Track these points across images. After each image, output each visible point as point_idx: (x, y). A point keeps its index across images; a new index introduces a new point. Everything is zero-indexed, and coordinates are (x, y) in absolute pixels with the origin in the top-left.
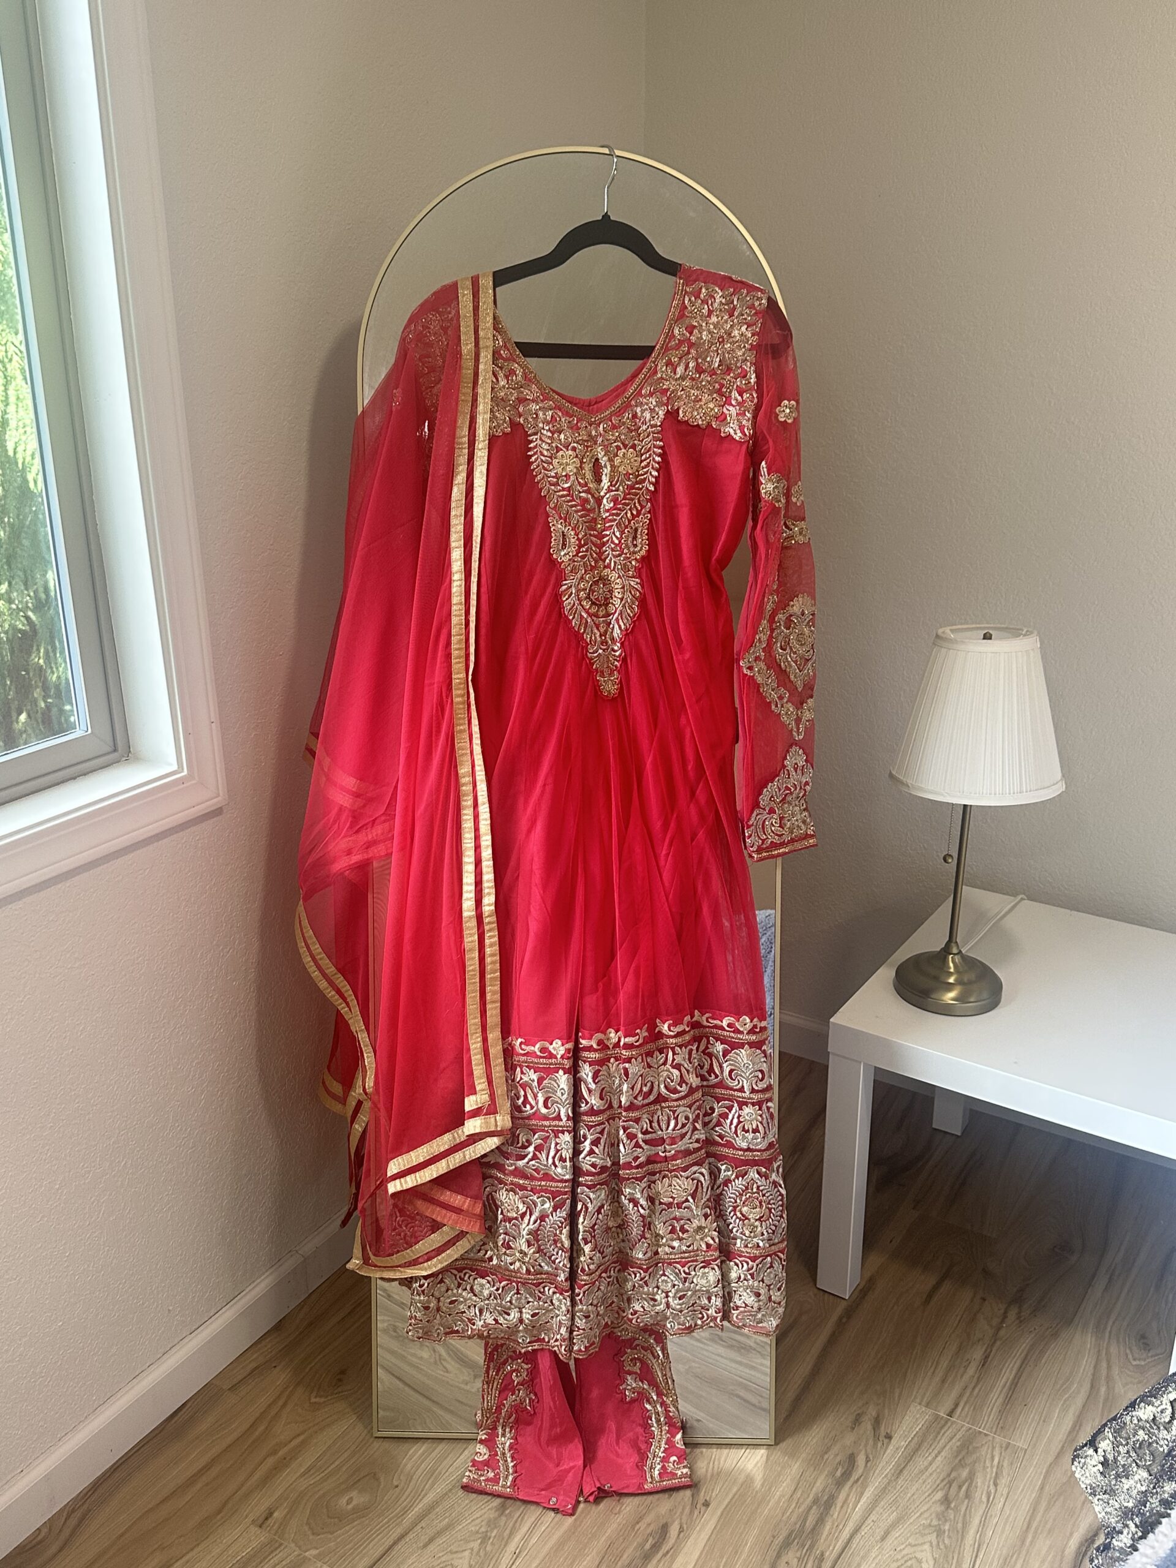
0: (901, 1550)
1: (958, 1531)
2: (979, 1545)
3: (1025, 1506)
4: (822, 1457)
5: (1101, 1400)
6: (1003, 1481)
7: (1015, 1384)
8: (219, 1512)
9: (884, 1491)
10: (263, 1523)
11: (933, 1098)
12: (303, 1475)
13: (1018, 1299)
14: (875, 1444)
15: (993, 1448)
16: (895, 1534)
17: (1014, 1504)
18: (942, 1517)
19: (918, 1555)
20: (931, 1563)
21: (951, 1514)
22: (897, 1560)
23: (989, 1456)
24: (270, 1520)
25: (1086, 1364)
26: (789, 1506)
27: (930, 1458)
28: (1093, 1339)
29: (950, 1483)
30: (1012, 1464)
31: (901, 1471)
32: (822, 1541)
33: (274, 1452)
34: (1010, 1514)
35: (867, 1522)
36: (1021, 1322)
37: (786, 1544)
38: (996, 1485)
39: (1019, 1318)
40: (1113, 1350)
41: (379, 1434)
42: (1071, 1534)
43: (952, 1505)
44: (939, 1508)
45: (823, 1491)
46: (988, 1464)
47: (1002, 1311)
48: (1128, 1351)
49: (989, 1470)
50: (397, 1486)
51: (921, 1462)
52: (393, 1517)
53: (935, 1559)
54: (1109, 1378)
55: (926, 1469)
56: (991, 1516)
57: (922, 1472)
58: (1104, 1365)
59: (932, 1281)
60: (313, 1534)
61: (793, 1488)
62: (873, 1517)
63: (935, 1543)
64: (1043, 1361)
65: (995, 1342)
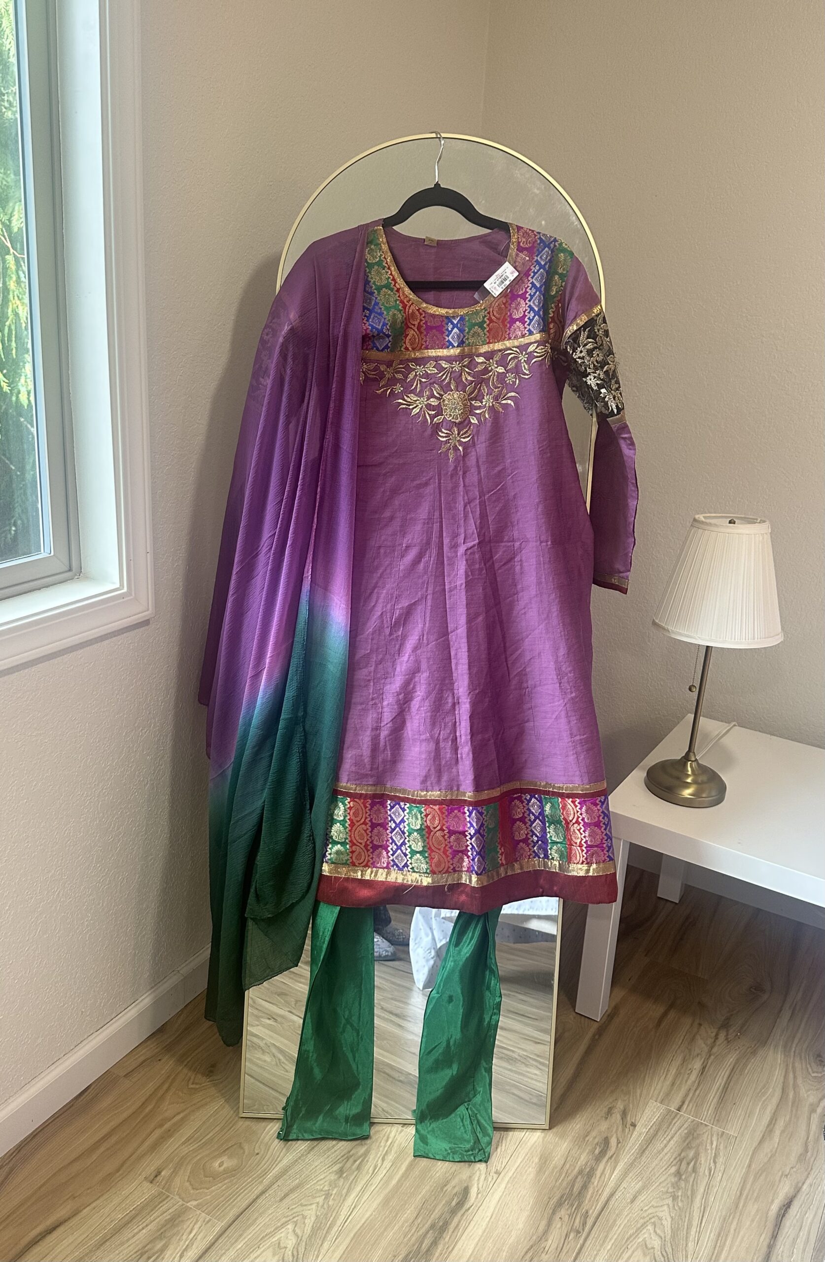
0: (646, 1211)
1: (688, 1197)
2: (705, 1208)
3: (738, 1180)
4: (584, 1140)
5: (790, 1104)
6: (721, 1160)
7: (726, 1088)
8: (118, 1170)
9: (631, 1165)
10: (153, 1180)
11: (659, 876)
12: (183, 1143)
13: (725, 1025)
14: (623, 1130)
15: (712, 1135)
16: (641, 1198)
17: (730, 1177)
18: (676, 1185)
19: (660, 1214)
20: (669, 1220)
21: (683, 1184)
22: (644, 1218)
23: (709, 1141)
24: (158, 1178)
25: (778, 1075)
26: (560, 1176)
27: (665, 1142)
28: (783, 1056)
29: (681, 1161)
30: (726, 1147)
31: (644, 1151)
32: (587, 1202)
33: (161, 1126)
34: (726, 1186)
35: (619, 1189)
36: (728, 1042)
37: (559, 1204)
38: (715, 1162)
39: (727, 1039)
40: (798, 1065)
41: (244, 1115)
42: (773, 1201)
43: (683, 1177)
44: (674, 1180)
45: (586, 1165)
46: (709, 1147)
47: (714, 1034)
48: (808, 1066)
49: (709, 1151)
50: (258, 1154)
51: (658, 1145)
52: (255, 1178)
53: (672, 1218)
54: (795, 1086)
55: (663, 1149)
56: (712, 1186)
57: (659, 1152)
58: (791, 1075)
59: (661, 1010)
60: (193, 1189)
61: (564, 1161)
62: (624, 1185)
63: (671, 1206)
64: (746, 1071)
65: (710, 1056)
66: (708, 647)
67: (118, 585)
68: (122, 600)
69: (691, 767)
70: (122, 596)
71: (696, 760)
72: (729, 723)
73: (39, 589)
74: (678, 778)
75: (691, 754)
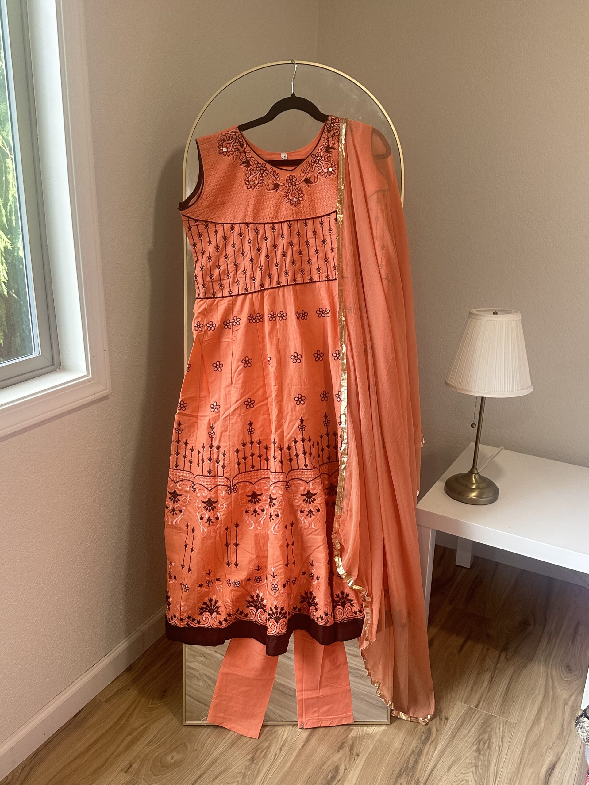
0: (458, 776)
1: (485, 766)
2: (497, 773)
3: (518, 752)
4: (414, 730)
5: (550, 699)
6: (506, 740)
7: (507, 691)
8: (103, 765)
9: (446, 746)
10: (127, 771)
11: (456, 551)
12: (147, 745)
13: (505, 649)
14: (440, 723)
15: (500, 723)
16: (454, 768)
17: (513, 751)
18: (477, 758)
19: (467, 779)
20: (474, 782)
21: (481, 757)
22: (457, 781)
23: (498, 728)
24: (130, 770)
25: (541, 681)
26: (399, 755)
27: (468, 729)
28: (544, 668)
29: (480, 742)
30: (509, 731)
31: (454, 736)
32: (418, 772)
33: (130, 734)
34: (511, 757)
35: (439, 763)
36: (508, 660)
37: (400, 775)
38: (502, 742)
39: (506, 658)
40: (554, 673)
41: (186, 724)
42: (542, 766)
43: (482, 753)
44: (475, 754)
45: (416, 747)
46: (498, 731)
47: (498, 655)
48: (562, 674)
49: (498, 734)
50: (196, 750)
51: (464, 731)
52: (196, 766)
53: (475, 780)
54: (553, 687)
55: (467, 734)
56: (501, 758)
57: (465, 736)
58: (550, 680)
59: (461, 640)
60: (154, 776)
61: (401, 746)
62: (442, 759)
63: (474, 772)
64: (520, 679)
65: (496, 670)
66: (482, 397)
67: (85, 373)
68: (89, 383)
69: (475, 478)
70: (89, 381)
71: (478, 473)
72: (499, 447)
73: (33, 378)
74: (466, 486)
75: (475, 469)
